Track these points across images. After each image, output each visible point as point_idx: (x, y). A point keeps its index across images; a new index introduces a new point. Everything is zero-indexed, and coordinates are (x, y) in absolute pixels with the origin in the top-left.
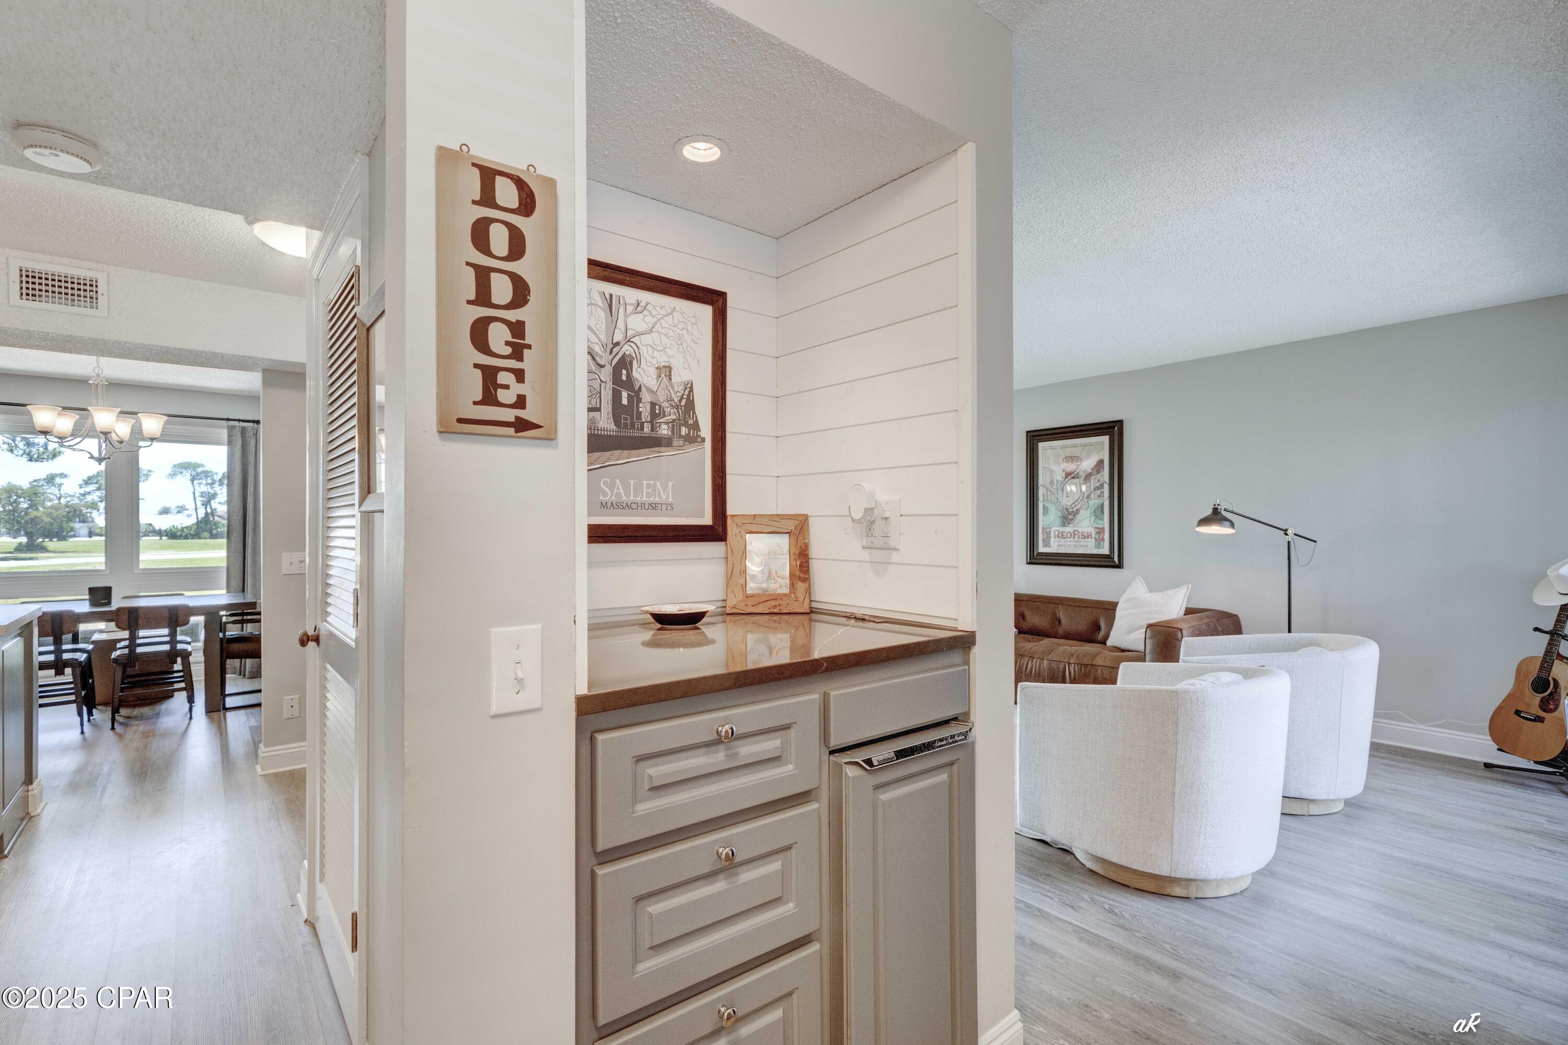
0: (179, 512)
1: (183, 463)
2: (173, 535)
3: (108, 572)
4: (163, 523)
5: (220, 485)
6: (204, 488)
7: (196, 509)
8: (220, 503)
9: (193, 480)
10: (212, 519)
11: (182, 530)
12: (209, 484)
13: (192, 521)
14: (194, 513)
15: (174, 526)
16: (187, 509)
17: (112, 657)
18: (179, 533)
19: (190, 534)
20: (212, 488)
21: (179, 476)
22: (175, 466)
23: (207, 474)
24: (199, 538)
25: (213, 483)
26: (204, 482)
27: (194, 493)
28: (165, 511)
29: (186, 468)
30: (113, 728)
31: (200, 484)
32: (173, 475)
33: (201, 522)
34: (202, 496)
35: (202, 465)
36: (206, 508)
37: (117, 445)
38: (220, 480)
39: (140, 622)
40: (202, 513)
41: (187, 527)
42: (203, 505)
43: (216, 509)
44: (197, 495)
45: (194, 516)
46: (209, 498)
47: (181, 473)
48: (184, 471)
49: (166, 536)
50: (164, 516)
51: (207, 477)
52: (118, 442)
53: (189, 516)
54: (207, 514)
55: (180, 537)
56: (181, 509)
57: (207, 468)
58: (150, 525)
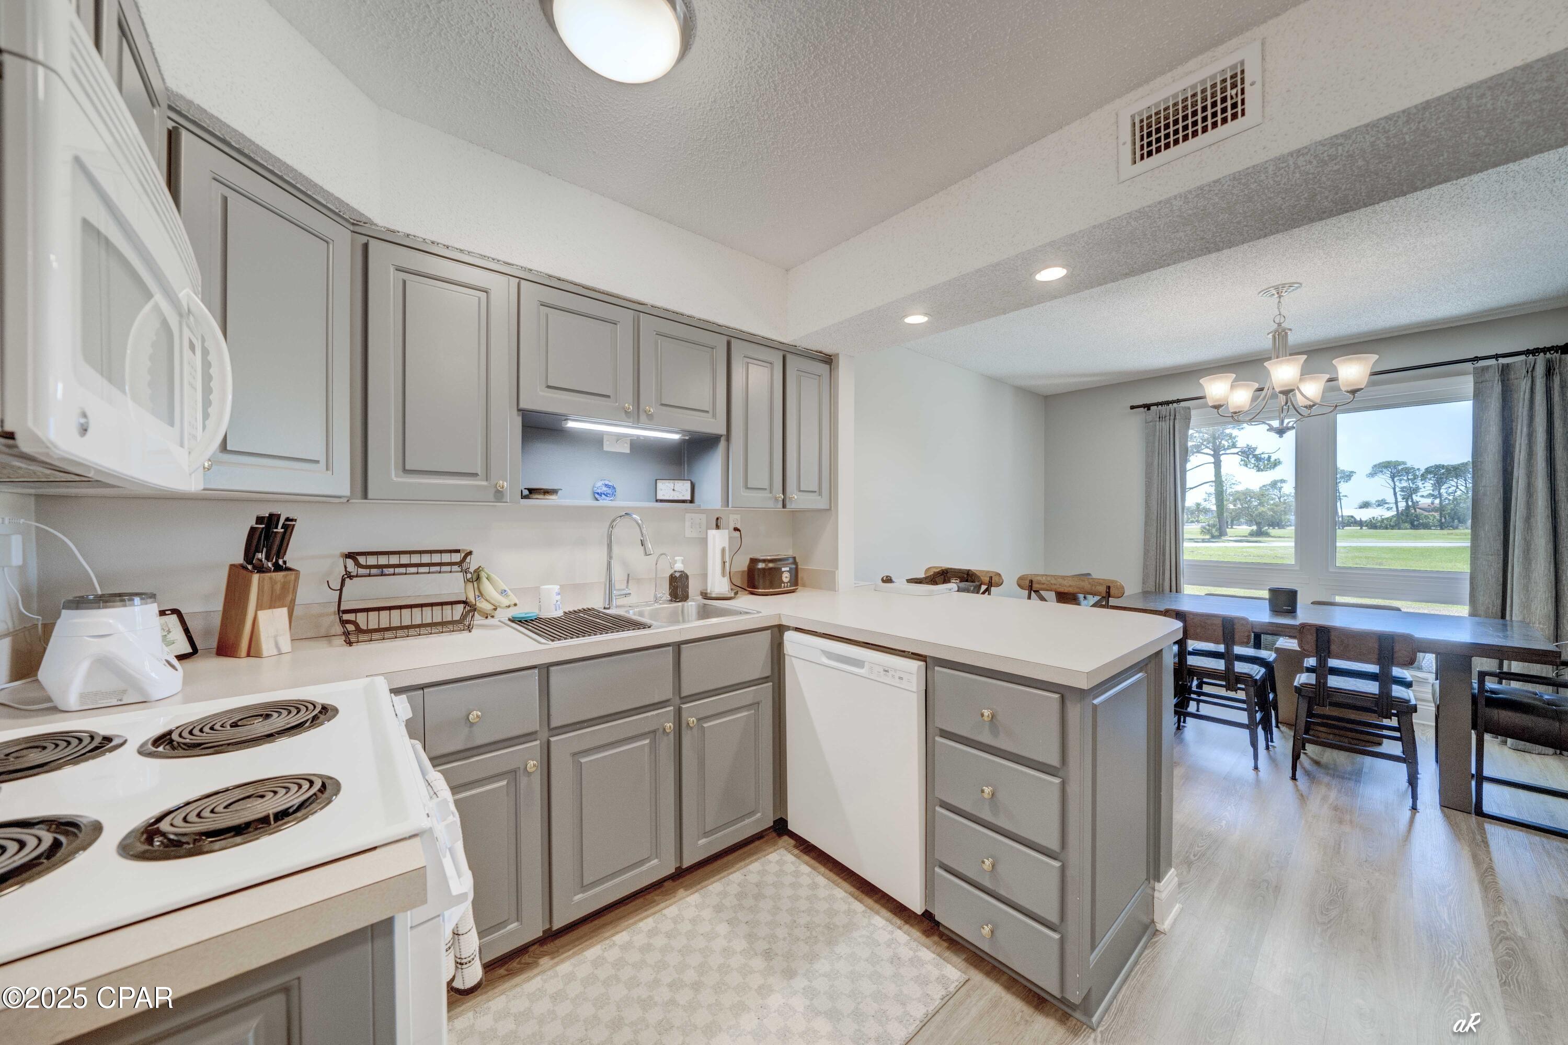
0: (1379, 505)
1: (1383, 463)
2: (1373, 525)
3: (1297, 568)
4: (1365, 515)
5: (1421, 480)
6: (1404, 484)
7: (1396, 503)
8: (1422, 496)
9: (1393, 478)
10: (1413, 511)
11: (1383, 520)
12: (1411, 479)
13: (1393, 513)
14: (1394, 506)
15: (1374, 518)
16: (1387, 503)
17: (1296, 684)
18: (1379, 524)
19: (1390, 525)
20: (1413, 484)
21: (1380, 475)
22: (1375, 466)
23: (1407, 471)
24: (1399, 529)
25: (1415, 478)
26: (1405, 478)
27: (1394, 489)
28: (1365, 505)
29: (1386, 467)
30: (1294, 778)
31: (1401, 480)
32: (1372, 475)
33: (1402, 513)
34: (1402, 491)
35: (1404, 463)
36: (1407, 502)
37: (1305, 412)
38: (1422, 475)
39: (1333, 647)
40: (1402, 505)
41: (1387, 519)
42: (1403, 499)
43: (1417, 502)
44: (1397, 489)
45: (1395, 509)
46: (1409, 493)
47: (1382, 472)
48: (1385, 470)
49: (1367, 526)
50: (1364, 510)
51: (1407, 473)
52: (1306, 407)
53: (1388, 509)
54: (1408, 507)
55: (1380, 527)
56: (1381, 503)
57: (1409, 465)
58: (1352, 517)
